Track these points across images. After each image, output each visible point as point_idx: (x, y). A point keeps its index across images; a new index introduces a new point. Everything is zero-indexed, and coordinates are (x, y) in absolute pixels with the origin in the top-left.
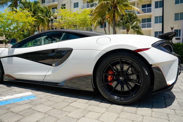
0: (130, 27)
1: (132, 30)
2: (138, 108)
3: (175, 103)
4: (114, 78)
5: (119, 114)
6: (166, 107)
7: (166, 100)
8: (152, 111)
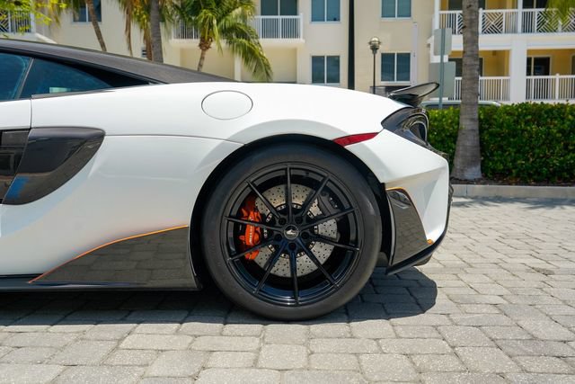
0: (216, 29)
1: (223, 43)
2: (349, 322)
3: (441, 298)
4: (262, 233)
5: (306, 345)
6: (424, 312)
7: (415, 294)
8: (393, 326)
